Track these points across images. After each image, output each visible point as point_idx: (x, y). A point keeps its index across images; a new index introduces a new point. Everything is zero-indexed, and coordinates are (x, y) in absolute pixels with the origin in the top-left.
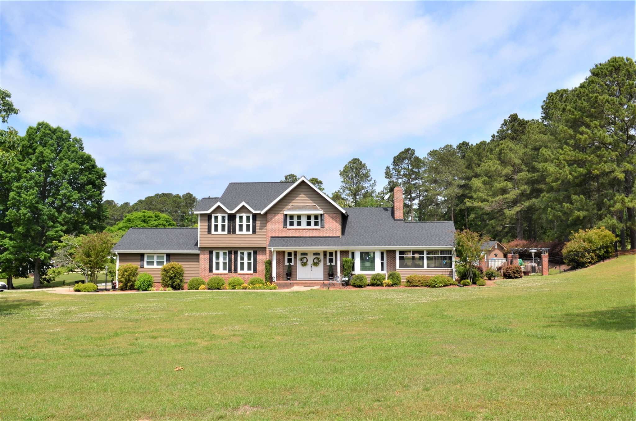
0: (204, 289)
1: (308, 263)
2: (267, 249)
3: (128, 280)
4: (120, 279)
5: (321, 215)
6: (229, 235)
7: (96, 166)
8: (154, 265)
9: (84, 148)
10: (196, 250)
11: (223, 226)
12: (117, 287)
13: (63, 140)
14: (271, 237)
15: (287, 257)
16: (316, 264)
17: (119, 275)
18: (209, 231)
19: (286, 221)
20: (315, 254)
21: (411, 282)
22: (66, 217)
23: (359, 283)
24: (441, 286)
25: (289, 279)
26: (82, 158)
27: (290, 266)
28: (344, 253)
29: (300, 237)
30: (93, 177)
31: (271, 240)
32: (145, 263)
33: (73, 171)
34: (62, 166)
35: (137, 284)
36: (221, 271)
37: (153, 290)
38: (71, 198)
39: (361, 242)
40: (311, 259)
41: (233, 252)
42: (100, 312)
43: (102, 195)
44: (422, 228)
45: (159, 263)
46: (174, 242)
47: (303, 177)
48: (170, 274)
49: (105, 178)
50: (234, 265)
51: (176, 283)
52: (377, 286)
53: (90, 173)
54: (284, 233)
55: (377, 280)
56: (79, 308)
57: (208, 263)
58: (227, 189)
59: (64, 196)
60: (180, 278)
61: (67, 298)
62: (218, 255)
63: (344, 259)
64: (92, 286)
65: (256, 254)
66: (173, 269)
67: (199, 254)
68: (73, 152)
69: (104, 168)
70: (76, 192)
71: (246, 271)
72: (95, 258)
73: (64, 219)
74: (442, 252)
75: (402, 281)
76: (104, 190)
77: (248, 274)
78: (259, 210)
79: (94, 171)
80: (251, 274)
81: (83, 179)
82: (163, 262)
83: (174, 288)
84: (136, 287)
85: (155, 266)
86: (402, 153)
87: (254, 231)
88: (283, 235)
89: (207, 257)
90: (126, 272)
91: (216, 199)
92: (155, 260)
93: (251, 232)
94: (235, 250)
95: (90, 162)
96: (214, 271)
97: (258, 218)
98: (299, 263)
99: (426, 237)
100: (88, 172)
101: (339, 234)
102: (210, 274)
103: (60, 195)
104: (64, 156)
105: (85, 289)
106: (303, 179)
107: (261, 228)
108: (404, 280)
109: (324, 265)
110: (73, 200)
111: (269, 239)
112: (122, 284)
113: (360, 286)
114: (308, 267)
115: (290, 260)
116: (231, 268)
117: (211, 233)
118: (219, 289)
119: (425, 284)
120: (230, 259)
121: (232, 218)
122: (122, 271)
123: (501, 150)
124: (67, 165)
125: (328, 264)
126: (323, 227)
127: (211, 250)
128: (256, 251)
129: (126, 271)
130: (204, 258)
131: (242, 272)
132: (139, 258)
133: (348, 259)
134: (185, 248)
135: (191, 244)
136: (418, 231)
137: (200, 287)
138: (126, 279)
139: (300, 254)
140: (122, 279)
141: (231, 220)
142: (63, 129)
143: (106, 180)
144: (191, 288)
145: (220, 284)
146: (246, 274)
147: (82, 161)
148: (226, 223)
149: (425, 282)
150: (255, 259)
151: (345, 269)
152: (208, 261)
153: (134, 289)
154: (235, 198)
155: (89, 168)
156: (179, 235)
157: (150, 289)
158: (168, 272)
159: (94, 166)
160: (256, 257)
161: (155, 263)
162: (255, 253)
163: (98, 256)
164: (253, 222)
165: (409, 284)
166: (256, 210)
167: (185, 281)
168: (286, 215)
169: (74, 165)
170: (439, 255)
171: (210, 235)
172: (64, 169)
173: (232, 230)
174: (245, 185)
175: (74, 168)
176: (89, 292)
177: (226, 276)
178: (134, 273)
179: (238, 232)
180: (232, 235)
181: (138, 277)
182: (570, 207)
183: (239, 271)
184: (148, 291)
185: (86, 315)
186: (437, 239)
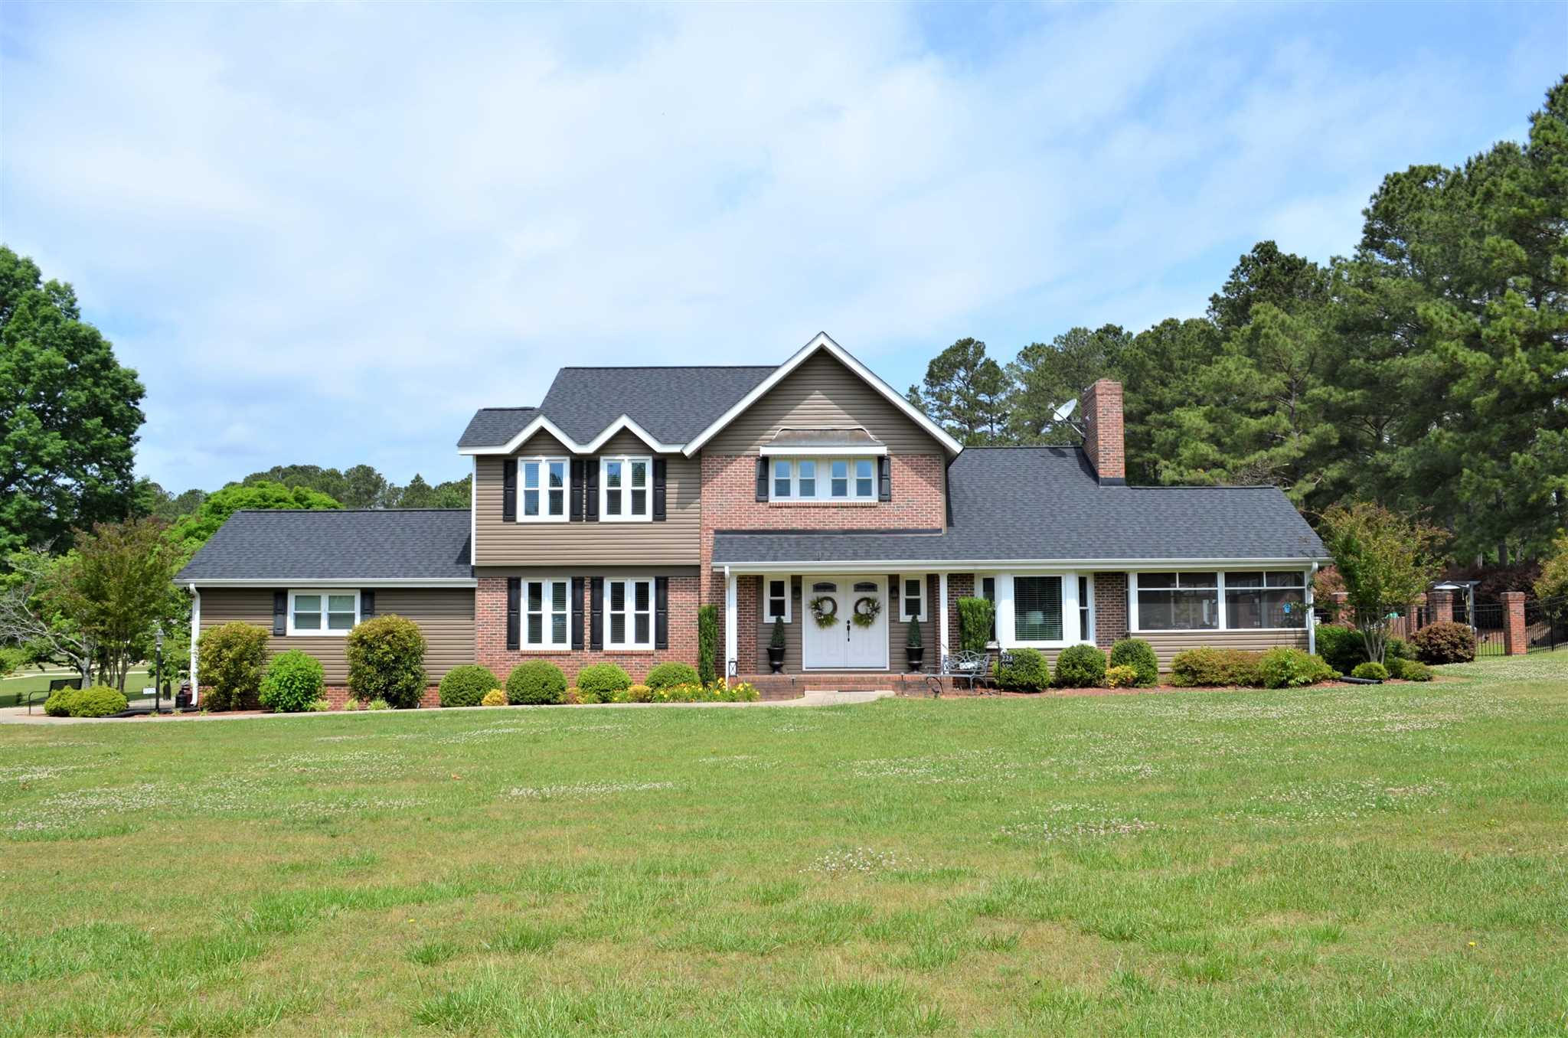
0: (499, 703)
1: (838, 615)
2: (705, 573)
3: (234, 677)
4: (206, 671)
5: (881, 459)
6: (575, 525)
7: (115, 364)
8: (319, 627)
9: (81, 313)
10: (464, 575)
11: (556, 498)
12: (194, 701)
13: (16, 285)
14: (717, 532)
15: (767, 597)
16: (863, 620)
17: (203, 659)
18: (509, 513)
19: (767, 480)
20: (859, 587)
21: (1194, 673)
22: (24, 508)
23: (1026, 678)
24: (1307, 684)
25: (775, 669)
26: (73, 339)
27: (779, 626)
28: (961, 581)
29: (813, 532)
30: (105, 394)
31: (717, 542)
32: (290, 621)
33: (45, 372)
34: (15, 358)
35: (268, 687)
36: (547, 644)
37: (323, 710)
38: (40, 454)
39: (1015, 546)
40: (846, 603)
41: (587, 582)
42: (149, 787)
43: (133, 449)
44: (1193, 505)
45: (335, 620)
46: (386, 552)
47: (822, 336)
48: (379, 652)
49: (139, 400)
50: (592, 625)
51: (400, 685)
52: (1083, 686)
53: (96, 384)
54: (757, 518)
55: (1085, 665)
56: (65, 773)
57: (505, 620)
58: (554, 384)
59: (21, 445)
60: (415, 668)
61: (20, 738)
62: (536, 592)
63: (964, 601)
64: (110, 698)
65: (666, 587)
66: (389, 637)
67: (473, 590)
68: (45, 319)
69: (138, 371)
70: (57, 434)
71: (630, 644)
72: (121, 603)
73: (18, 514)
74: (1274, 576)
75: (1160, 669)
76: (137, 434)
77: (639, 654)
78: (674, 443)
79: (107, 378)
80: (648, 655)
81: (75, 399)
82: (352, 616)
83: (395, 701)
84: (262, 698)
85: (324, 630)
86: (952, 350)
87: (660, 513)
88: (757, 526)
89: (502, 597)
90: (229, 647)
91: (527, 414)
92: (324, 610)
93: (648, 516)
94: (596, 574)
95: (97, 350)
96: (525, 645)
97: (671, 469)
98: (808, 617)
99: (1216, 529)
100: (90, 380)
101: (939, 520)
102: (511, 654)
103: (7, 443)
104: (18, 330)
105: (85, 705)
106: (822, 341)
107: (682, 504)
108: (1165, 664)
109: (891, 621)
110: (47, 459)
111: (709, 540)
112: (211, 691)
113: (1031, 689)
114: (840, 627)
115: (777, 609)
116: (582, 634)
117: (514, 520)
118: (548, 702)
119: (1240, 679)
120: (577, 606)
121: (585, 468)
122: (212, 646)
123: (1256, 330)
124: (28, 356)
125: (905, 618)
126: (885, 497)
127: (514, 575)
128: (666, 579)
129: (228, 645)
130: (491, 602)
131: (618, 647)
132: (269, 603)
133: (974, 600)
134: (426, 569)
135: (445, 557)
136: (1184, 514)
137: (486, 698)
138: (226, 673)
139: (811, 589)
140: (215, 674)
141: (581, 478)
142: (16, 256)
143: (143, 405)
144: (450, 701)
145: (553, 687)
146: (631, 654)
147: (75, 345)
148: (566, 487)
149: (1243, 670)
150: (662, 606)
151: (969, 633)
152: (505, 613)
153: (255, 706)
154: (589, 408)
155: (92, 368)
156: (398, 530)
157: (312, 705)
158: (371, 648)
159: (107, 363)
160: (666, 598)
161: (324, 622)
162: (662, 585)
163: (131, 597)
164: (655, 484)
165: (1190, 678)
166: (665, 442)
167: (430, 677)
168: (765, 461)
169: (49, 354)
170: (1265, 587)
171: (510, 526)
172: (20, 368)
173: (584, 510)
174: (613, 373)
175: (51, 365)
176: (98, 716)
177: (566, 661)
178: (254, 652)
179: (604, 516)
180: (585, 526)
181: (271, 665)
182: (1532, 463)
183: (608, 645)
184: (306, 711)
185: (94, 801)
186: (1252, 536)
